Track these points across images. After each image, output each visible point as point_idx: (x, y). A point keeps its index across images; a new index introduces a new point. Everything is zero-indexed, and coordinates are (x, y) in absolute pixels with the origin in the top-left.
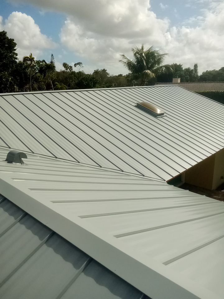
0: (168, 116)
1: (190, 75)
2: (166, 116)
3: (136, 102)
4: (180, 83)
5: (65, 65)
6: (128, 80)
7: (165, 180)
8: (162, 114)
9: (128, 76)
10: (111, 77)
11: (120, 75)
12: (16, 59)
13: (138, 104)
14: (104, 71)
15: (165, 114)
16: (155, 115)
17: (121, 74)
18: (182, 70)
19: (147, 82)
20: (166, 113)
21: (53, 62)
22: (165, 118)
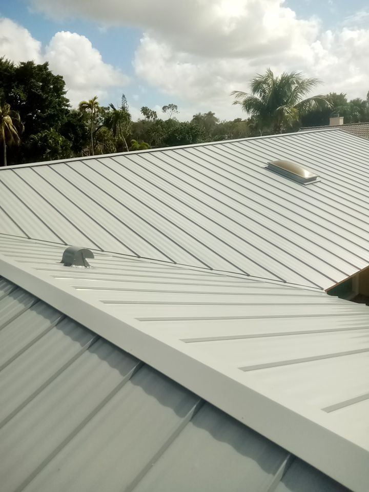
0: (323, 181)
1: (361, 112)
2: (320, 181)
3: (267, 161)
4: (342, 125)
5: (145, 111)
6: (251, 127)
7: (322, 289)
8: (313, 179)
9: (250, 121)
10: (222, 124)
11: (238, 120)
12: (68, 106)
13: (269, 164)
14: (210, 115)
15: (318, 179)
16: (302, 181)
17: (239, 118)
18: (346, 104)
19: (285, 128)
20: (319, 176)
21: (125, 108)
22: (318, 184)
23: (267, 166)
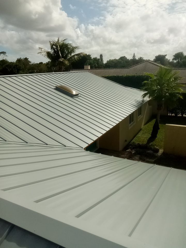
0: (82, 96)
1: (98, 64)
3: (55, 85)
4: (90, 69)
6: (48, 67)
7: (83, 148)
8: (77, 95)
9: (47, 64)
10: (33, 64)
11: (41, 63)
13: (56, 87)
14: (26, 59)
15: (79, 95)
16: (72, 96)
17: (42, 62)
18: (91, 59)
19: (64, 68)
22: (80, 97)
23: (55, 88)
